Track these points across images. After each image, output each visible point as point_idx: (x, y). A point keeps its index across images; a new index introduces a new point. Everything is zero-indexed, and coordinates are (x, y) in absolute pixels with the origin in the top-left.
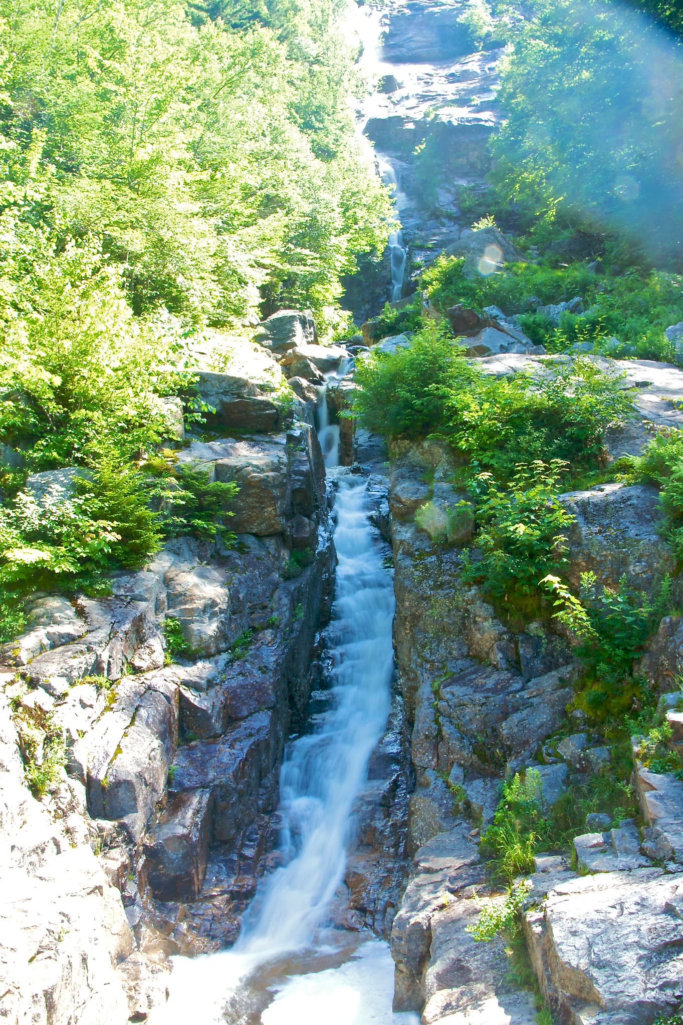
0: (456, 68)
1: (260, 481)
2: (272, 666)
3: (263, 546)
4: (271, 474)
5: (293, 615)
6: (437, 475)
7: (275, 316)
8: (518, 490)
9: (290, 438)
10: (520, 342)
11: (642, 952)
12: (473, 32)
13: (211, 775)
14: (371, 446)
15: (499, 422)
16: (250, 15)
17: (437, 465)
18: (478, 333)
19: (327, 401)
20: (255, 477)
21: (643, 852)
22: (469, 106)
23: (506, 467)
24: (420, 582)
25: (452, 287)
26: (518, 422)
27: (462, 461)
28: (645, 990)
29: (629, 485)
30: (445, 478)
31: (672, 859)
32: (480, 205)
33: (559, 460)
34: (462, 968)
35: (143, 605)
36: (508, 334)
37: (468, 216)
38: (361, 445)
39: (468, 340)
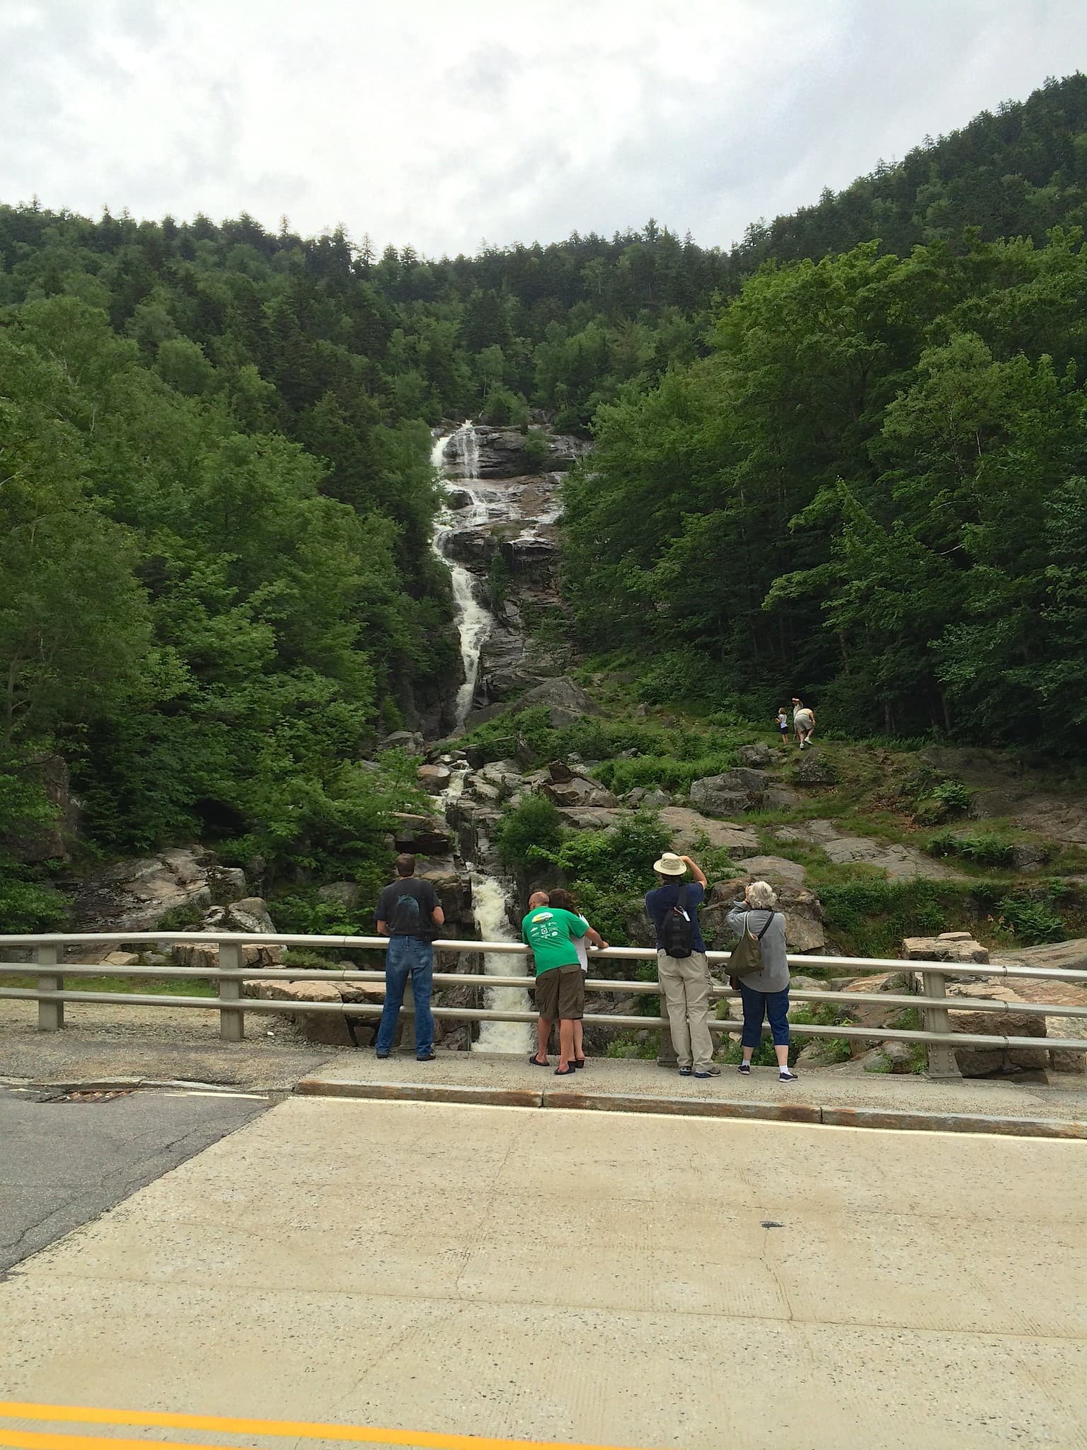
0: (517, 488)
9: (456, 857)
39: (563, 787)
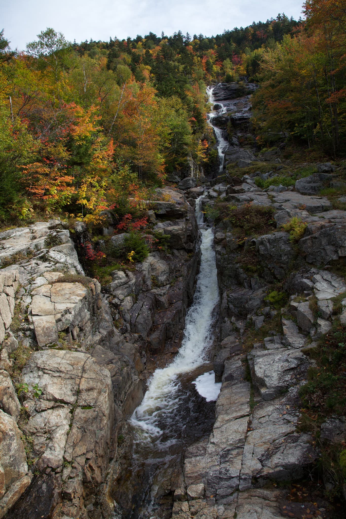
0: (236, 101)
1: (177, 234)
2: (182, 288)
3: (179, 252)
4: (180, 232)
5: (188, 272)
7: (185, 179)
9: (187, 220)
10: (254, 187)
11: (279, 373)
13: (165, 320)
17: (228, 227)
18: (241, 184)
20: (175, 233)
21: (282, 343)
22: (240, 112)
24: (223, 263)
28: (279, 383)
30: (229, 231)
31: (290, 345)
34: (232, 376)
35: (144, 272)
36: (251, 185)
39: (238, 187)
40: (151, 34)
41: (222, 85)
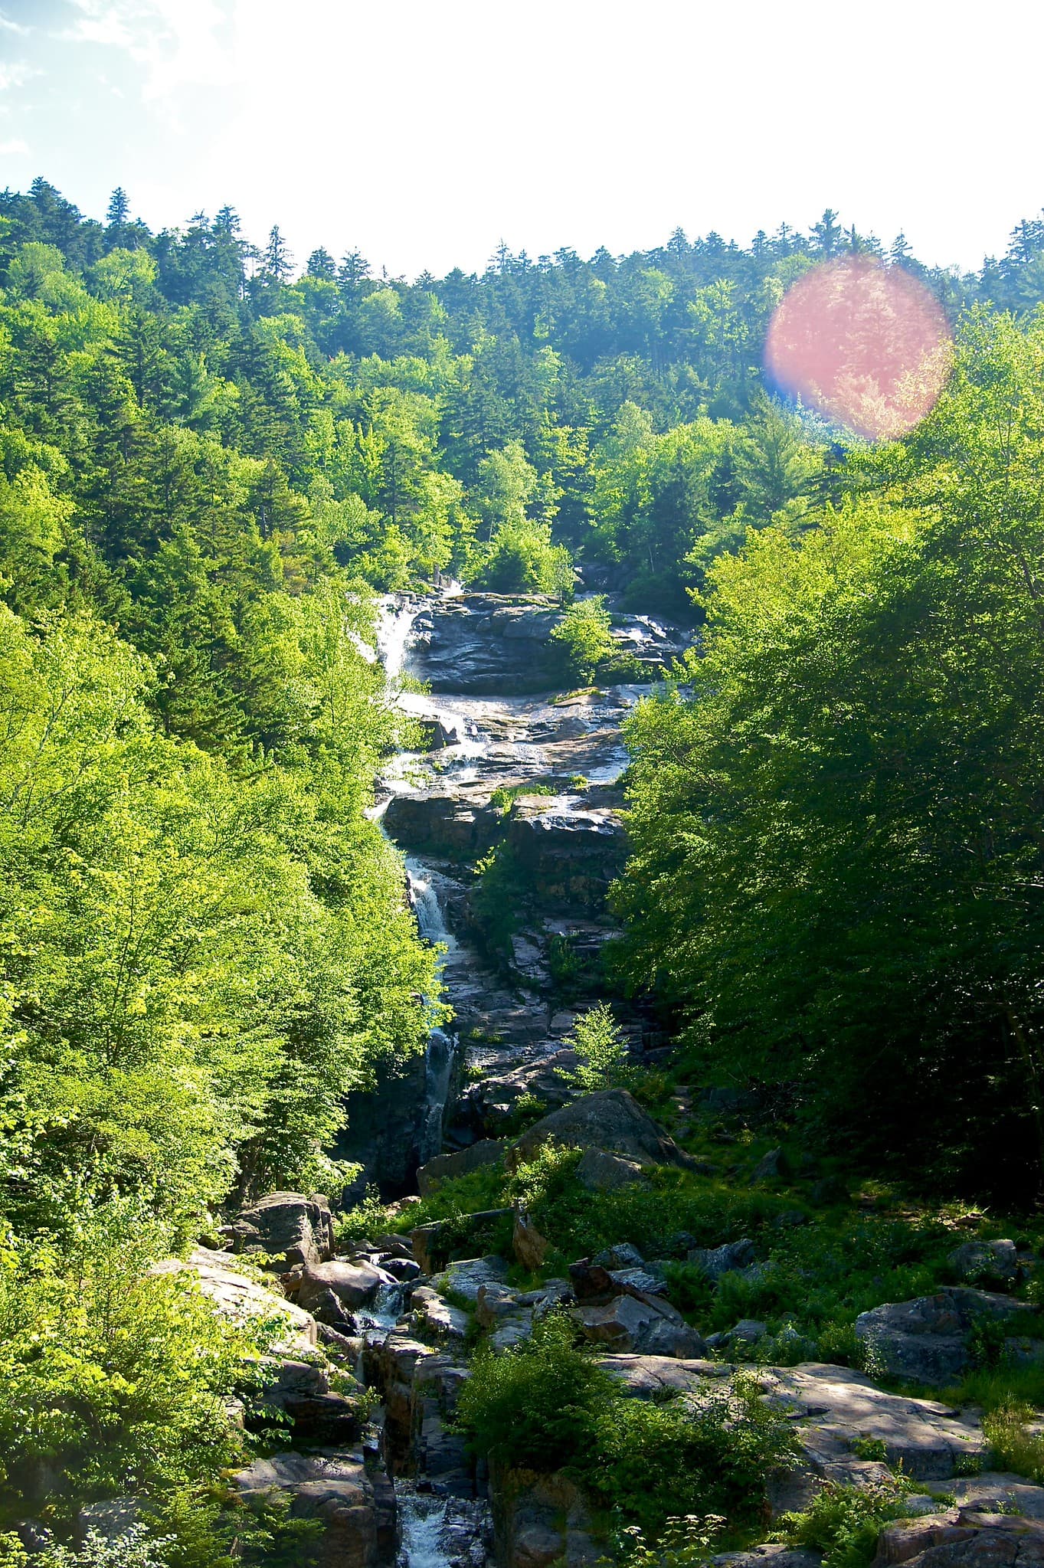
0: (548, 714)
1: (347, 1518)
4: (360, 1508)
6: (570, 1520)
7: (267, 1203)
8: (668, 1548)
9: (367, 1452)
10: (666, 1318)
12: (578, 654)
14: (446, 1450)
15: (646, 1457)
16: (208, 641)
17: (570, 1506)
18: (610, 1301)
19: (365, 1364)
20: (343, 1511)
22: (571, 792)
23: (653, 1517)
25: (562, 1197)
26: (667, 1458)
27: (600, 1504)
29: (792, 1548)
30: (579, 1525)
32: (586, 970)
33: (715, 1516)
36: (650, 1305)
37: (566, 988)
38: (431, 1449)
39: (594, 1312)
40: (43, 191)
41: (468, 602)
